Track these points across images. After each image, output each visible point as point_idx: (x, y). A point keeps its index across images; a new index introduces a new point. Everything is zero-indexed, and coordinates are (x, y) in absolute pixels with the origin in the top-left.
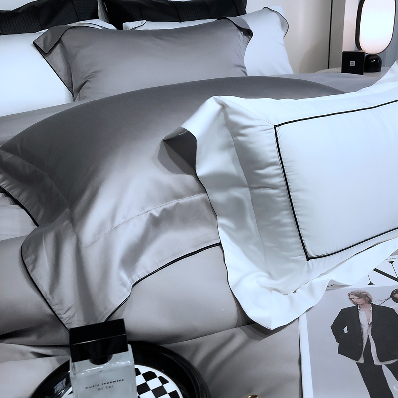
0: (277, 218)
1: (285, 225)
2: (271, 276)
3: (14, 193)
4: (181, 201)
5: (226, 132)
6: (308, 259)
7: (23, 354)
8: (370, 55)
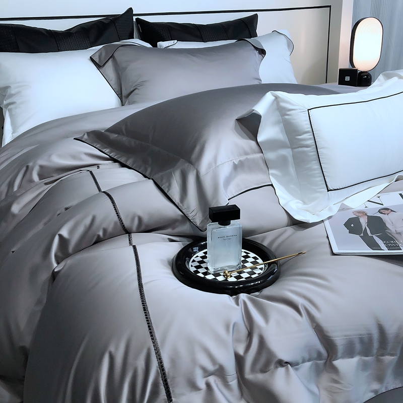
0: (309, 166)
1: (314, 170)
2: (304, 203)
3: (122, 160)
4: (249, 157)
5: (277, 113)
6: (328, 191)
7: (164, 240)
8: (362, 72)
